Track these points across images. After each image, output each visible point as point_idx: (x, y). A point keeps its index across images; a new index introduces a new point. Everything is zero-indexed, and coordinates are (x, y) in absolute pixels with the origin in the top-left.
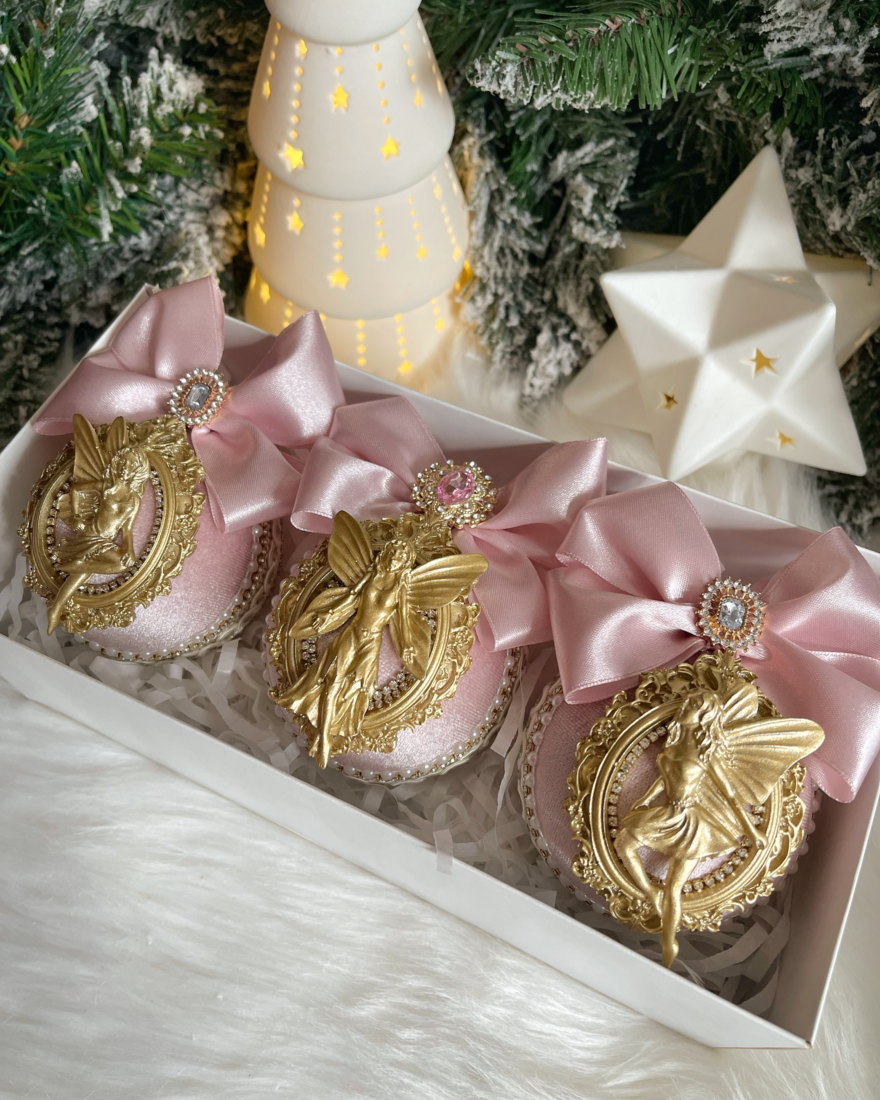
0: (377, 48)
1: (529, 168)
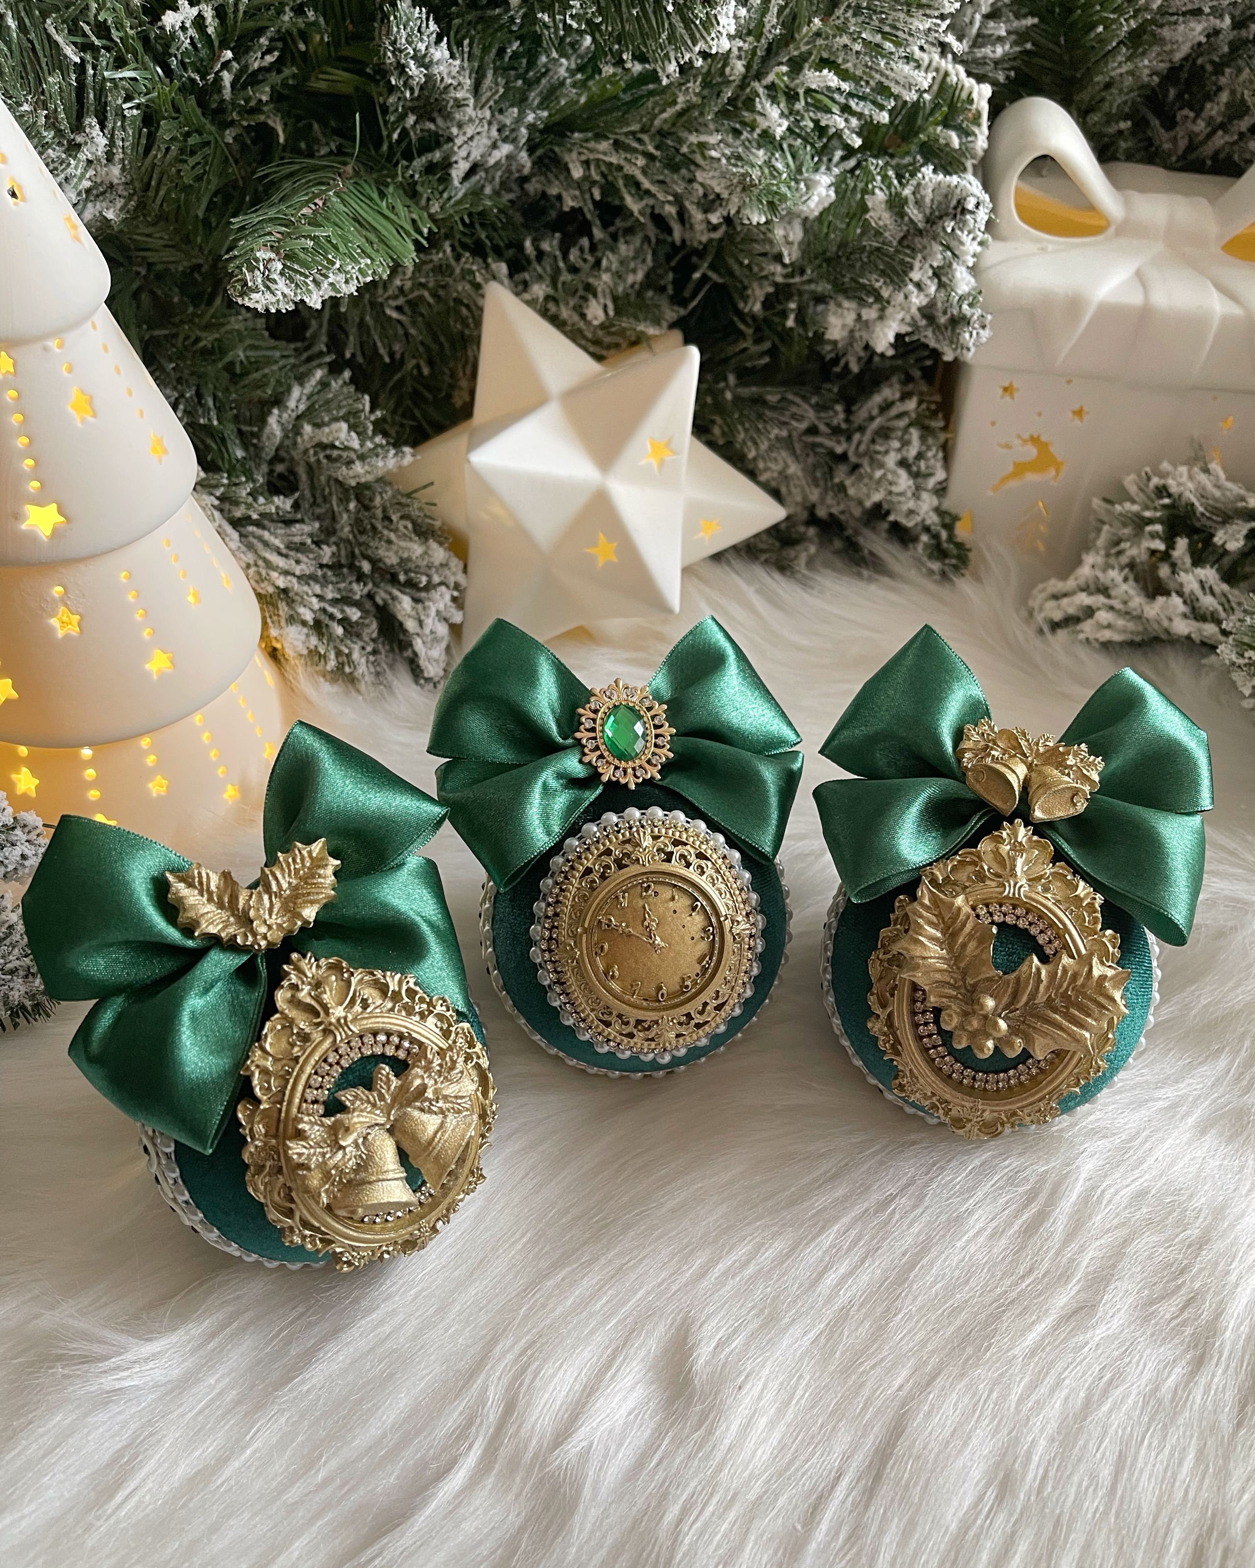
0: (94, 326)
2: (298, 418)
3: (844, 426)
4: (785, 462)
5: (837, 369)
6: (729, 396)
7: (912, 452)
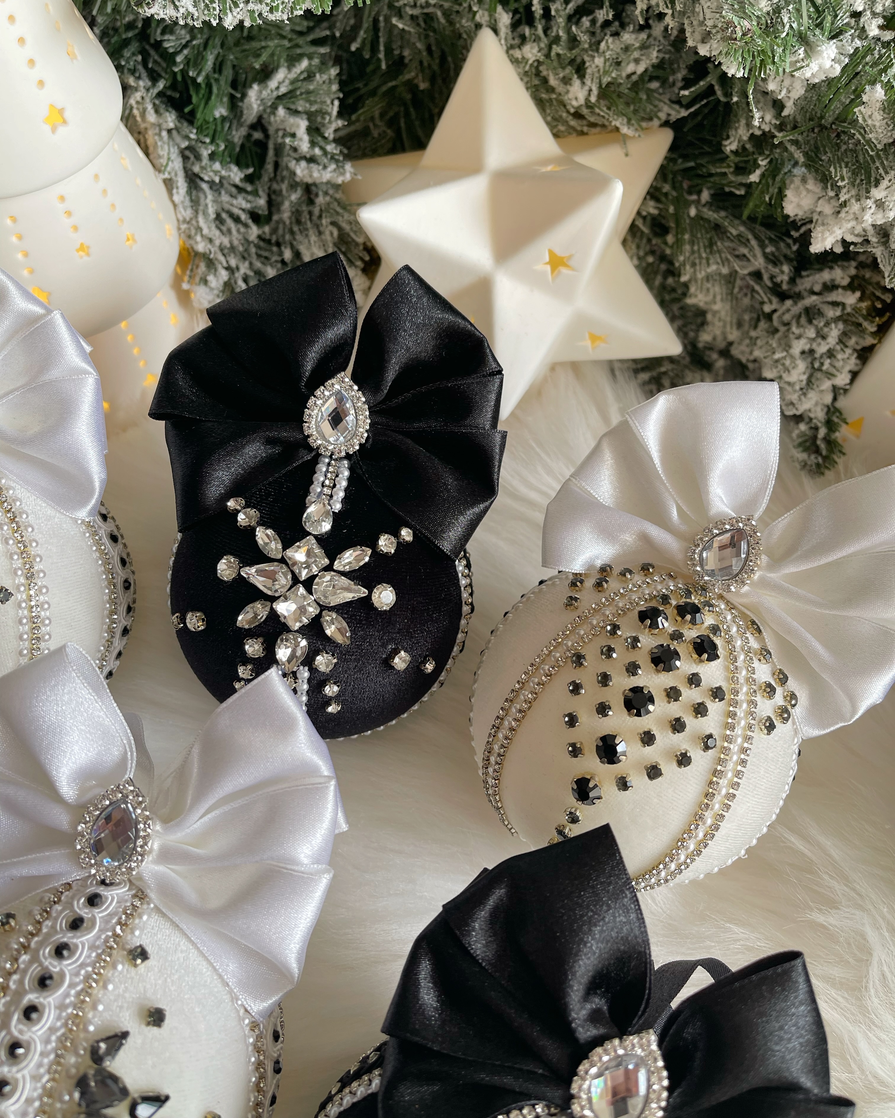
1: (217, 114)
2: (279, 98)
3: (785, 287)
4: (714, 297)
5: (795, 234)
6: (693, 212)
7: (822, 348)
